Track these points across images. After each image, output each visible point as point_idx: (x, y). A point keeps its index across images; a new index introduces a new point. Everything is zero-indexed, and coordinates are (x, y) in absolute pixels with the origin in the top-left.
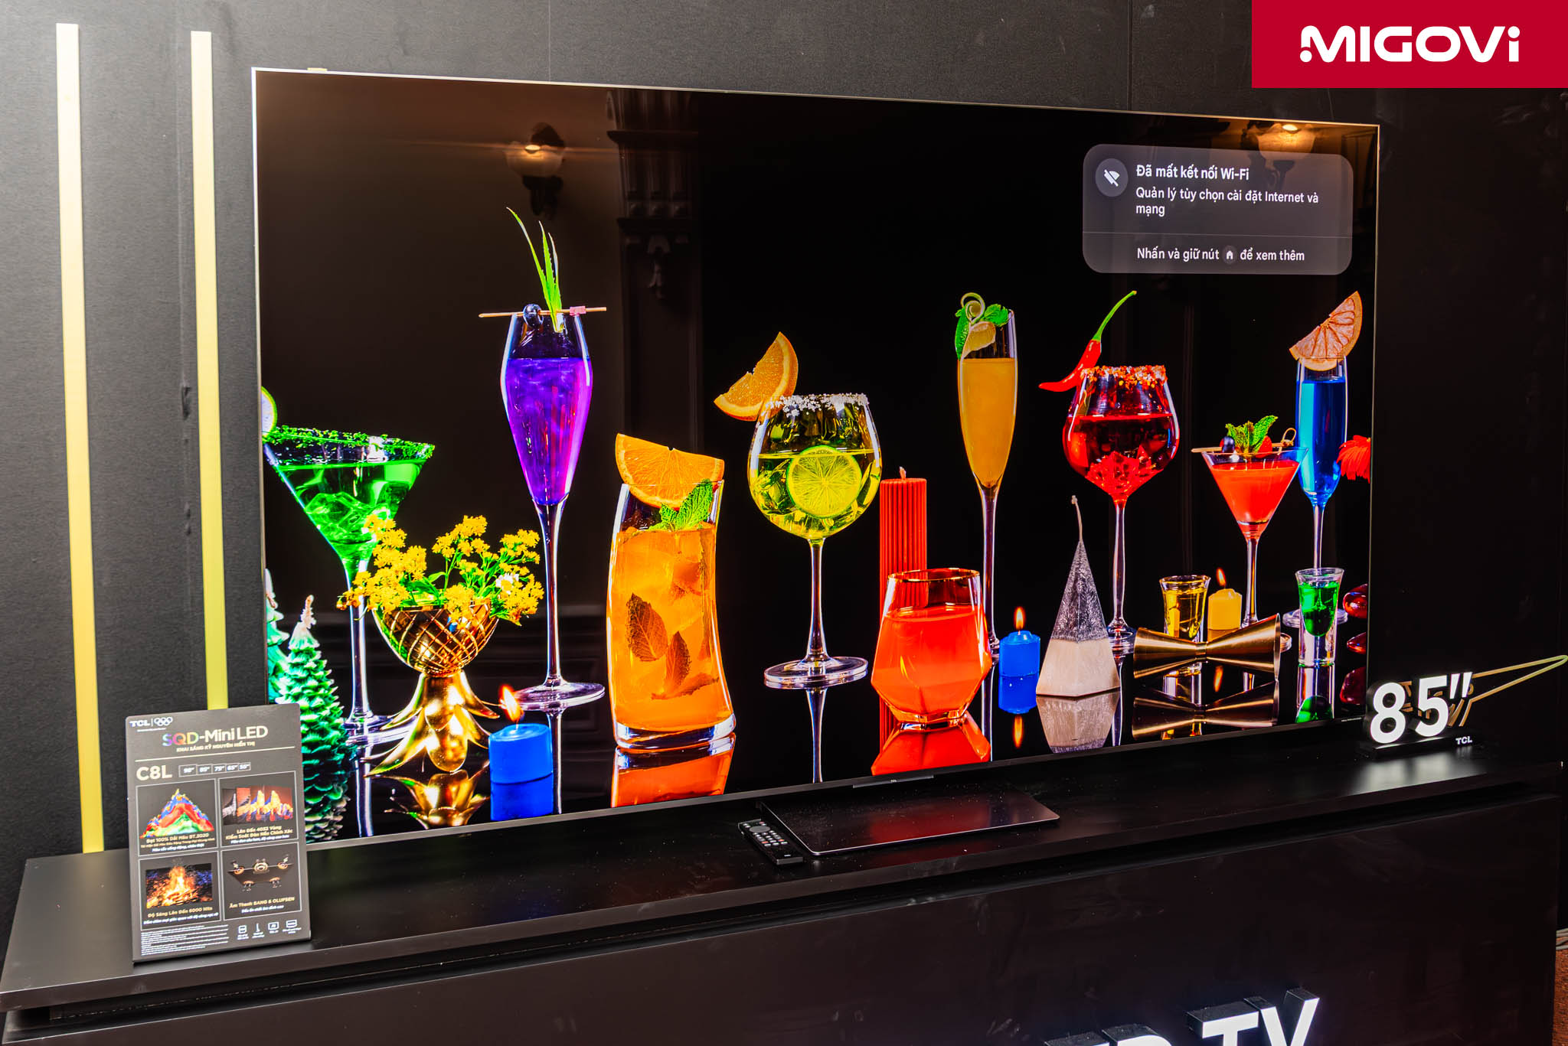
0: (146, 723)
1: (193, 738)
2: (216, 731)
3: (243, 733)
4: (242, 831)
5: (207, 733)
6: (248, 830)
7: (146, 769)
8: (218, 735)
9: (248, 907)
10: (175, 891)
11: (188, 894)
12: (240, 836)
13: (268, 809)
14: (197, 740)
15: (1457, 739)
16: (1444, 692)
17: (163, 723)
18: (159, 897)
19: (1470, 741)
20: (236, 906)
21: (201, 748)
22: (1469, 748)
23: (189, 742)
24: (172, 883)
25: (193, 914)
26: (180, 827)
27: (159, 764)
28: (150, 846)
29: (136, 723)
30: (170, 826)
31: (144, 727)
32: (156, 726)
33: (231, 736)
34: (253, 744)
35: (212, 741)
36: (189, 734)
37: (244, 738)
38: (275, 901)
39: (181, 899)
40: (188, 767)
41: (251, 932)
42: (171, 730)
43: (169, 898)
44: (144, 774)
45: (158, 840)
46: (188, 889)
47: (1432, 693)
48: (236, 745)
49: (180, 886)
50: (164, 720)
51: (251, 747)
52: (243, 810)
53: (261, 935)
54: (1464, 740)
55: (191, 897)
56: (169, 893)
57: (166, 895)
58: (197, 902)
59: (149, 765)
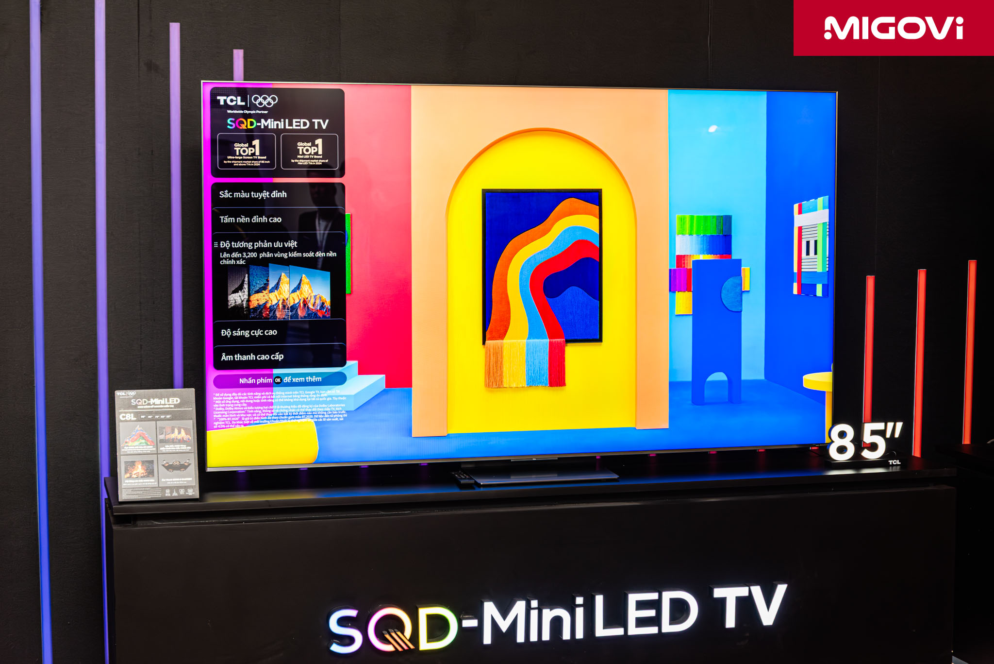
0: (124, 394)
1: (145, 402)
2: (155, 399)
3: (168, 401)
4: (167, 446)
5: (152, 400)
6: (170, 446)
7: (124, 415)
8: (157, 401)
9: (170, 481)
10: (137, 472)
11: (143, 473)
12: (167, 449)
13: (179, 437)
14: (147, 403)
15: (889, 461)
16: (882, 433)
17: (132, 394)
18: (130, 474)
19: (899, 463)
20: (165, 480)
21: (149, 407)
22: (898, 467)
23: (144, 404)
24: (136, 468)
25: (146, 482)
26: (139, 443)
27: (130, 413)
28: (126, 450)
29: (119, 394)
30: (135, 442)
31: (123, 396)
32: (128, 395)
33: (163, 402)
34: (173, 406)
35: (154, 404)
36: (143, 400)
37: (168, 403)
38: (183, 479)
39: (140, 475)
40: (143, 415)
41: (171, 492)
42: (135, 397)
43: (135, 474)
44: (123, 417)
45: (130, 448)
46: (143, 471)
47: (873, 433)
48: (165, 406)
49: (139, 469)
50: (132, 393)
51: (172, 408)
52: (168, 437)
53: (176, 495)
54: (895, 462)
55: (145, 475)
56: (135, 472)
57: (133, 473)
58: (147, 476)
59: (126, 413)
